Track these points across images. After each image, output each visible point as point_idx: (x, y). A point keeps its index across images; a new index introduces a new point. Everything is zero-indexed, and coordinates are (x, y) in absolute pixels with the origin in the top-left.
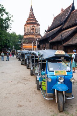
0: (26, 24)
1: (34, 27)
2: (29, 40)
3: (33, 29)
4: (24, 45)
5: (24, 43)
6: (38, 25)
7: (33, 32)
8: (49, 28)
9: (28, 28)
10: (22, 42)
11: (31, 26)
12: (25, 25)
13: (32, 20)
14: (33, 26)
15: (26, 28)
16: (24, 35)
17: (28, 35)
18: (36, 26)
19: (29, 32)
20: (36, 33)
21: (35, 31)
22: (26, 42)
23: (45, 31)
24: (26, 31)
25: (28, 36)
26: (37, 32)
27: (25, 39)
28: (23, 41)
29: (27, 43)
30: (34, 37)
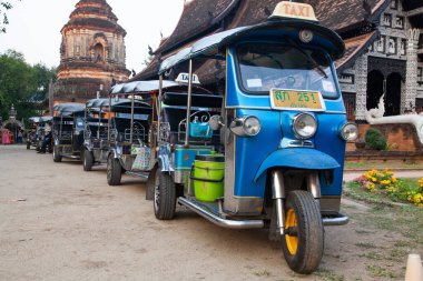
0: (69, 23)
1: (105, 38)
2: (82, 88)
3: (99, 45)
4: (57, 104)
5: (60, 96)
6: (121, 32)
7: (99, 58)
8: (163, 41)
9: (79, 39)
10: (50, 96)
11: (93, 33)
12: (67, 28)
13: (95, 11)
14: (96, 36)
15: (70, 39)
16: (61, 68)
17: (76, 68)
18: (111, 34)
19: (82, 58)
20: (110, 61)
21: (105, 55)
22: (69, 93)
23: (151, 53)
24: (70, 53)
25: (79, 71)
26: (113, 57)
27: (64, 83)
28: (54, 88)
29: (73, 101)
30: (104, 76)
